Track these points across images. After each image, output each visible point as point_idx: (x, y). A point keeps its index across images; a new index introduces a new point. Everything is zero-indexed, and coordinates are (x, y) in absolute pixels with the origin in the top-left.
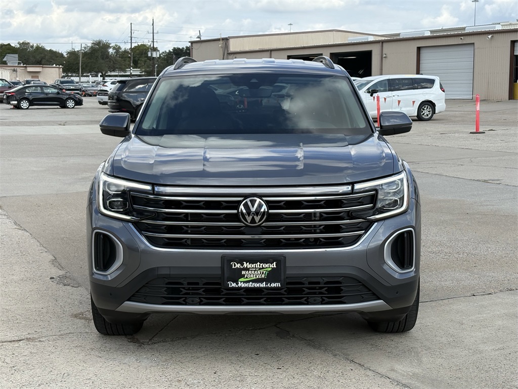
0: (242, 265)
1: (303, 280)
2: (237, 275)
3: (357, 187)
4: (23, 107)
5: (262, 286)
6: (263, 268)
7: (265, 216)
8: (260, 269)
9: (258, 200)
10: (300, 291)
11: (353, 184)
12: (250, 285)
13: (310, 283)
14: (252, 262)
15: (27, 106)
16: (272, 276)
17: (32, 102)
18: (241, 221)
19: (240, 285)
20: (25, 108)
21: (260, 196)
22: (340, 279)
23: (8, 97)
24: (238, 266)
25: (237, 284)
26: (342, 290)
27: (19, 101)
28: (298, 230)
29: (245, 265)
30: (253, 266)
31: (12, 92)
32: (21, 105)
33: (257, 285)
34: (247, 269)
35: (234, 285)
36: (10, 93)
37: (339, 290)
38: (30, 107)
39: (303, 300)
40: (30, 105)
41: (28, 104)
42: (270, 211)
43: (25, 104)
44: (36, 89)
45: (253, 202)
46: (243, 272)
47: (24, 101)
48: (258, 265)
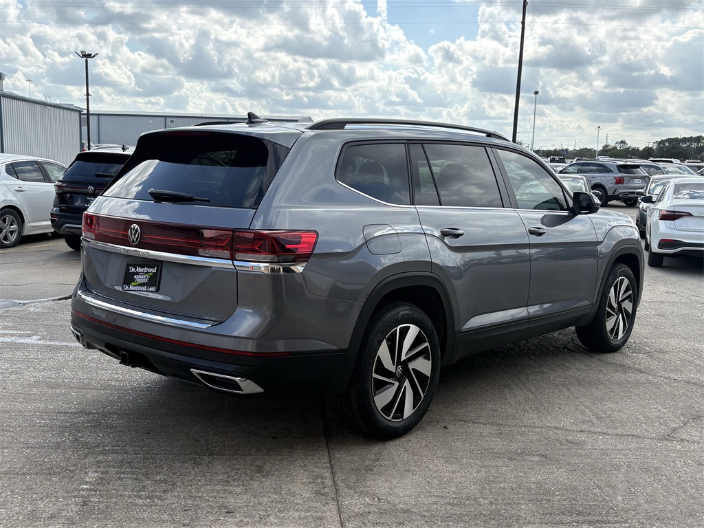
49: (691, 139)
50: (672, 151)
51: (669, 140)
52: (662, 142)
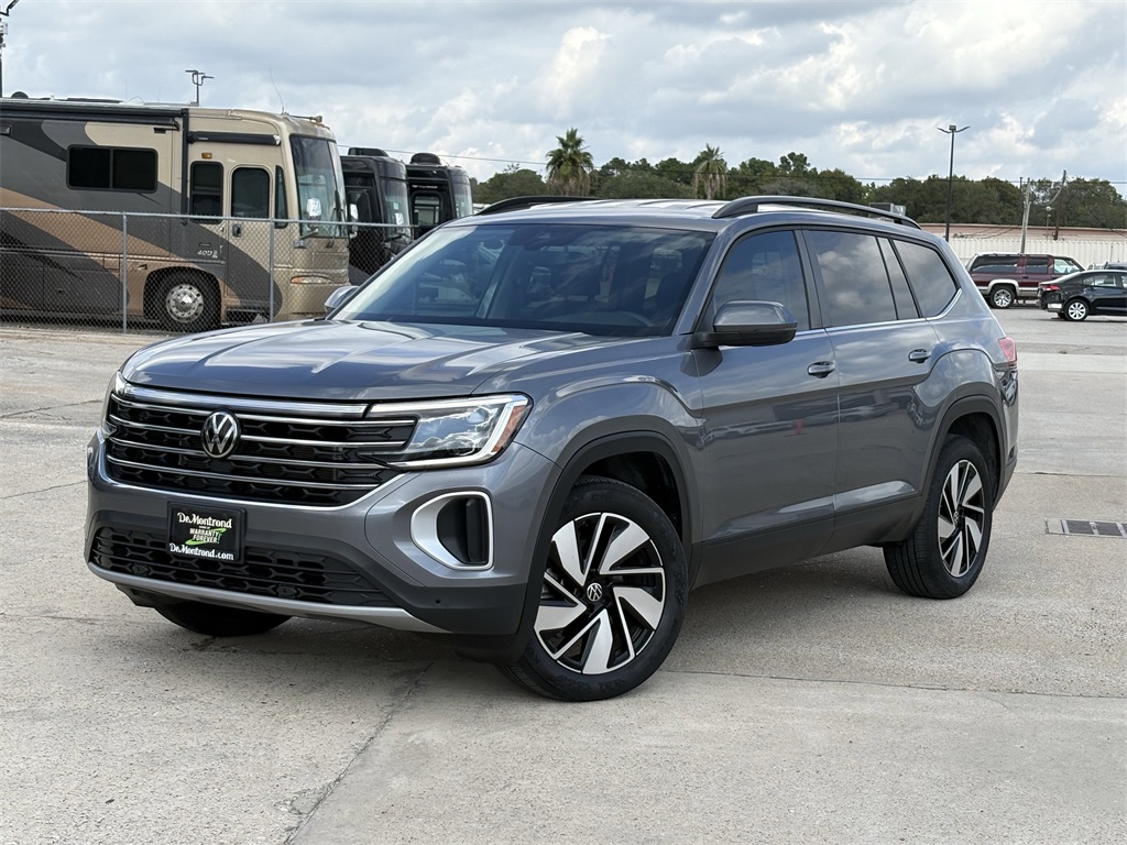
0: (191, 518)
1: (268, 555)
2: (182, 534)
3: (377, 409)
4: (1072, 316)
5: (210, 555)
6: (215, 527)
7: (232, 446)
8: (212, 528)
9: (228, 417)
10: (265, 572)
11: (371, 403)
12: (196, 552)
13: (280, 561)
14: (203, 516)
15: (1083, 315)
16: (225, 543)
17: (1093, 308)
18: (203, 450)
19: (183, 550)
20: (1078, 318)
21: (232, 411)
22: (319, 560)
23: (1045, 294)
24: (186, 519)
25: (181, 548)
26: (324, 579)
27: (1067, 304)
28: (276, 471)
29: (194, 520)
30: (204, 521)
31: (1055, 285)
32: (1070, 311)
33: (205, 553)
34: (196, 526)
35: (176, 549)
36: (1049, 286)
37: (318, 579)
38: (1089, 318)
39: (270, 589)
40: (1088, 314)
41: (1084, 310)
42: (243, 436)
43: (1077, 310)
44: (1110, 280)
45: (219, 419)
46: (192, 531)
47: (1077, 304)
48: (209, 521)
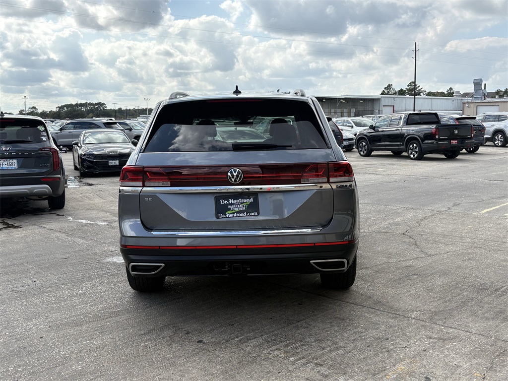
49: (81, 105)
50: (74, 113)
51: (67, 106)
52: (62, 107)
